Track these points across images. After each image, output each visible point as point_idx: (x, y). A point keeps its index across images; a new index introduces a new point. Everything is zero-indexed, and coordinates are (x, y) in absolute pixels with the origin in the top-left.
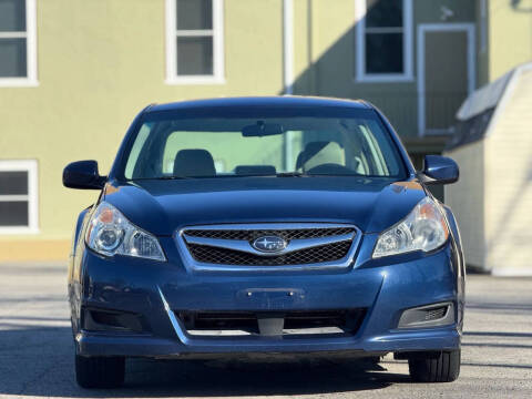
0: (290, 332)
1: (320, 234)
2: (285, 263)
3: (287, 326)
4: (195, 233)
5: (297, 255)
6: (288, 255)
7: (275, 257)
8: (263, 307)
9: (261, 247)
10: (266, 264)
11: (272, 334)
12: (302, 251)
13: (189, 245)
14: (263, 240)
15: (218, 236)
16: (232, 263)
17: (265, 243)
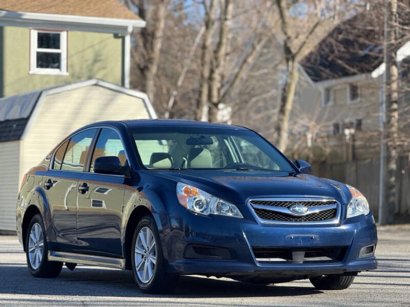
1: (316, 204)
2: (306, 221)
3: (306, 256)
4: (256, 202)
5: (312, 216)
6: (307, 216)
7: (301, 217)
8: (299, 245)
9: (294, 211)
13: (255, 209)
14: (295, 207)
15: (269, 204)
16: (279, 220)
17: (297, 208)
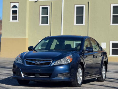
0: (41, 77)
6: (40, 64)
9: (36, 62)
10: (37, 65)
11: (38, 77)
12: (43, 63)
13: (26, 61)
17: (37, 62)
